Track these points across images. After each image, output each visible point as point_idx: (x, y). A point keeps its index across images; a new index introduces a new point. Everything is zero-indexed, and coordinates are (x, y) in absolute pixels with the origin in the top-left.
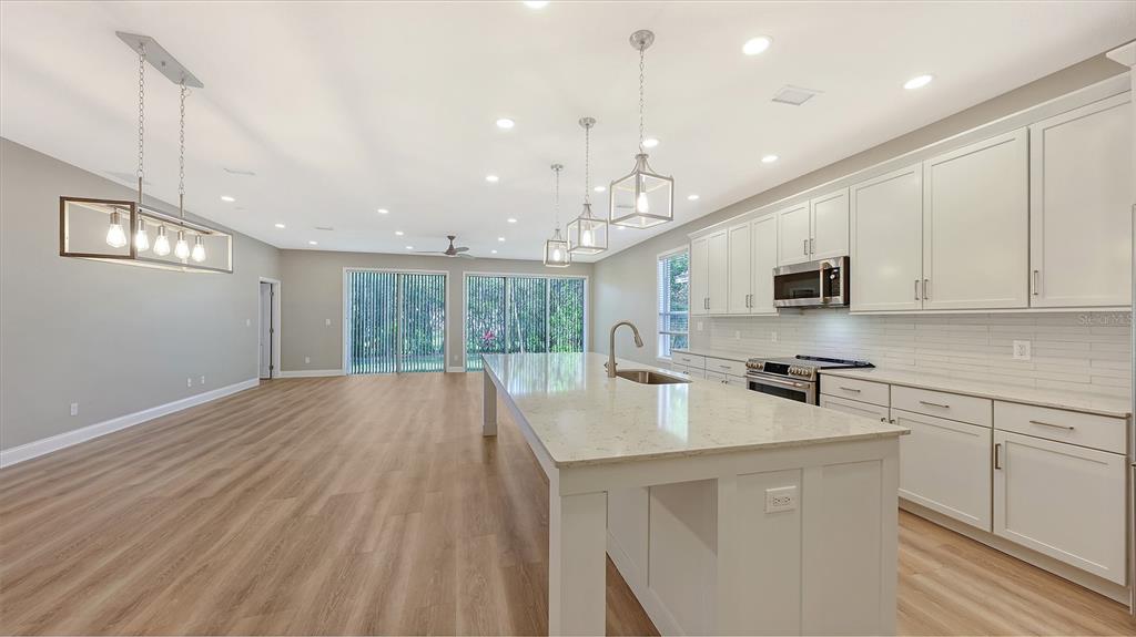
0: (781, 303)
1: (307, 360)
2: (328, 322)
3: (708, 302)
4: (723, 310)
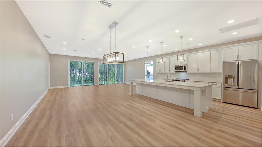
0: (176, 71)
1: (58, 84)
2: (64, 73)
3: (160, 70)
4: (163, 72)
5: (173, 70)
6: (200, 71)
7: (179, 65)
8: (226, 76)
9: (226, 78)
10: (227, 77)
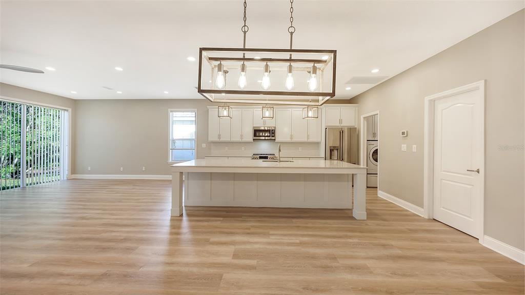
0: (256, 138)
3: (219, 136)
4: (228, 139)
5: (249, 137)
6: (294, 140)
7: (260, 127)
8: (330, 147)
9: (330, 150)
10: (332, 148)
